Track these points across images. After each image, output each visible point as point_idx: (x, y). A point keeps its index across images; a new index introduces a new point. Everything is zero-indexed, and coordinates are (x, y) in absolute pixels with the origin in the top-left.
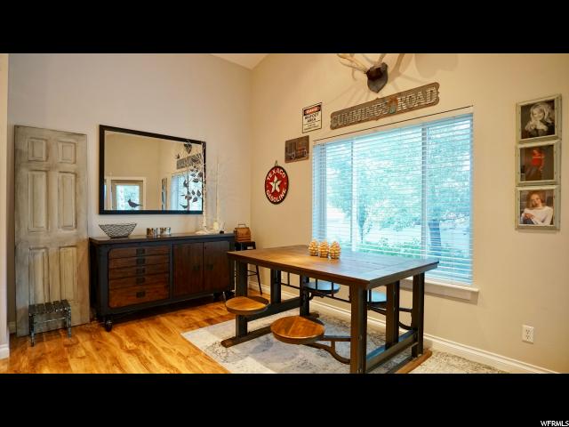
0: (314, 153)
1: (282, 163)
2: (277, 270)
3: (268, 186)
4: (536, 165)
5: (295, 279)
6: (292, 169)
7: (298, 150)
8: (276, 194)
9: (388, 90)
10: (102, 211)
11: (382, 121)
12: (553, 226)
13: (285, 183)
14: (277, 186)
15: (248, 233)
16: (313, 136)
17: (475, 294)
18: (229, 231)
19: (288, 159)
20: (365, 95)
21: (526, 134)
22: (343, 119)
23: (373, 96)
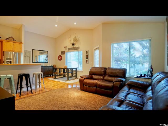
0: (65, 53)
1: (61, 55)
2: (60, 69)
3: (59, 58)
4: (87, 57)
5: (62, 69)
6: (62, 56)
7: (63, 53)
8: (60, 59)
9: (74, 46)
10: (33, 62)
11: (74, 50)
12: (88, 64)
13: (61, 58)
14: (60, 58)
15: (55, 66)
16: (65, 51)
17: (83, 71)
18: (52, 65)
19: (62, 54)
20: (72, 46)
21: (86, 54)
22: (69, 49)
23: (73, 47)
